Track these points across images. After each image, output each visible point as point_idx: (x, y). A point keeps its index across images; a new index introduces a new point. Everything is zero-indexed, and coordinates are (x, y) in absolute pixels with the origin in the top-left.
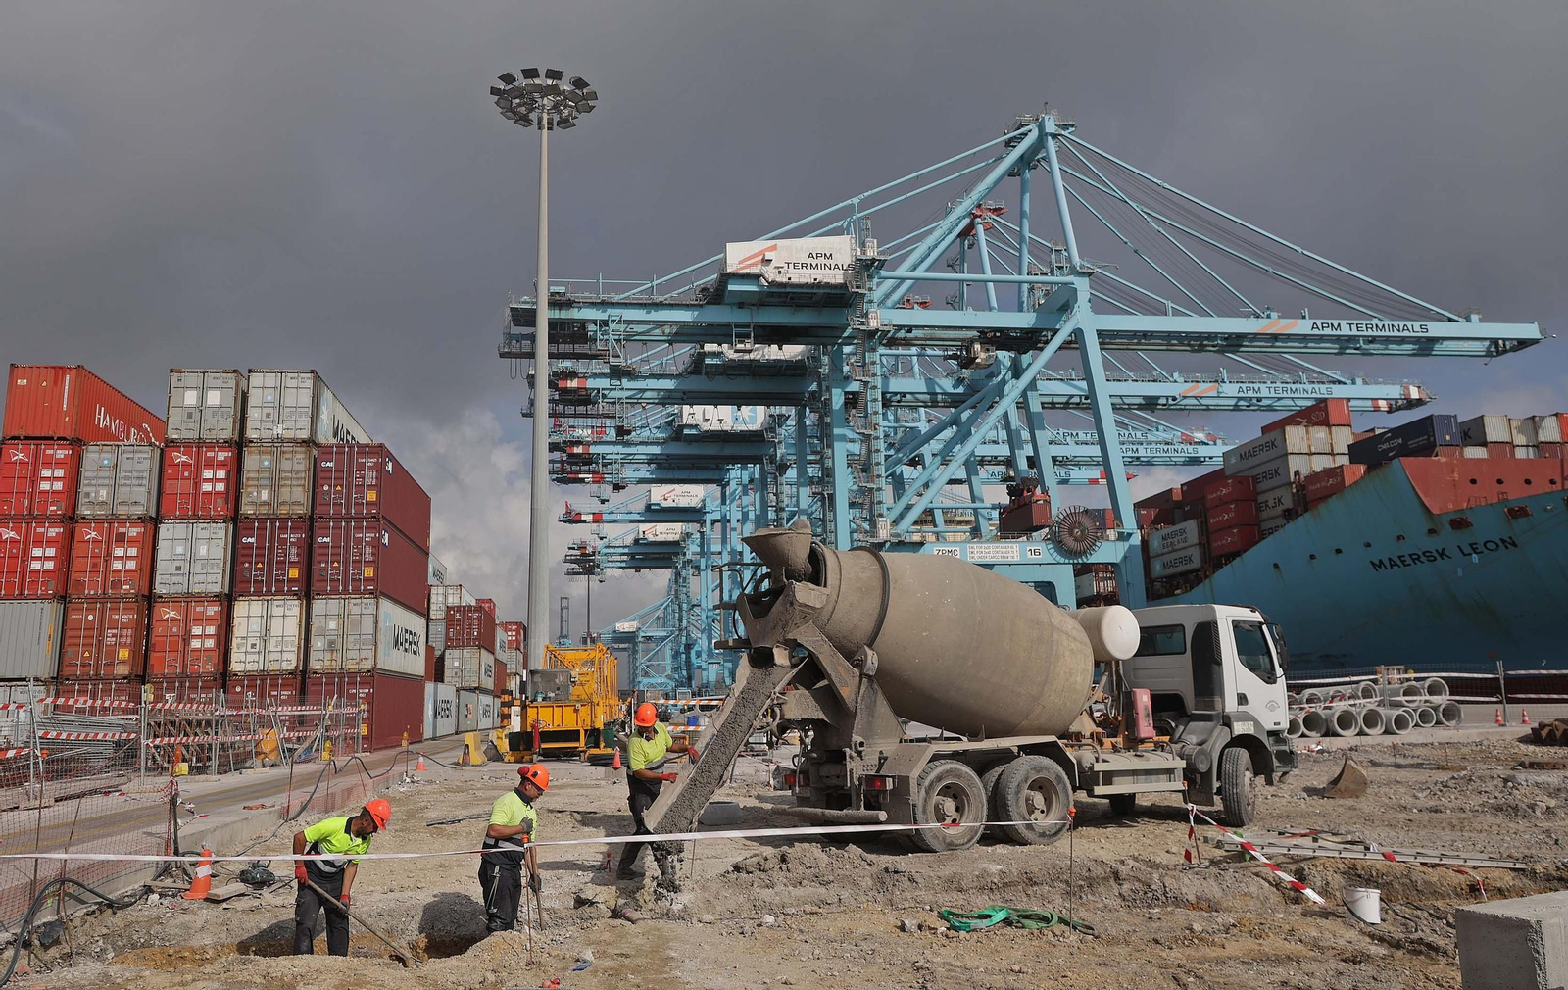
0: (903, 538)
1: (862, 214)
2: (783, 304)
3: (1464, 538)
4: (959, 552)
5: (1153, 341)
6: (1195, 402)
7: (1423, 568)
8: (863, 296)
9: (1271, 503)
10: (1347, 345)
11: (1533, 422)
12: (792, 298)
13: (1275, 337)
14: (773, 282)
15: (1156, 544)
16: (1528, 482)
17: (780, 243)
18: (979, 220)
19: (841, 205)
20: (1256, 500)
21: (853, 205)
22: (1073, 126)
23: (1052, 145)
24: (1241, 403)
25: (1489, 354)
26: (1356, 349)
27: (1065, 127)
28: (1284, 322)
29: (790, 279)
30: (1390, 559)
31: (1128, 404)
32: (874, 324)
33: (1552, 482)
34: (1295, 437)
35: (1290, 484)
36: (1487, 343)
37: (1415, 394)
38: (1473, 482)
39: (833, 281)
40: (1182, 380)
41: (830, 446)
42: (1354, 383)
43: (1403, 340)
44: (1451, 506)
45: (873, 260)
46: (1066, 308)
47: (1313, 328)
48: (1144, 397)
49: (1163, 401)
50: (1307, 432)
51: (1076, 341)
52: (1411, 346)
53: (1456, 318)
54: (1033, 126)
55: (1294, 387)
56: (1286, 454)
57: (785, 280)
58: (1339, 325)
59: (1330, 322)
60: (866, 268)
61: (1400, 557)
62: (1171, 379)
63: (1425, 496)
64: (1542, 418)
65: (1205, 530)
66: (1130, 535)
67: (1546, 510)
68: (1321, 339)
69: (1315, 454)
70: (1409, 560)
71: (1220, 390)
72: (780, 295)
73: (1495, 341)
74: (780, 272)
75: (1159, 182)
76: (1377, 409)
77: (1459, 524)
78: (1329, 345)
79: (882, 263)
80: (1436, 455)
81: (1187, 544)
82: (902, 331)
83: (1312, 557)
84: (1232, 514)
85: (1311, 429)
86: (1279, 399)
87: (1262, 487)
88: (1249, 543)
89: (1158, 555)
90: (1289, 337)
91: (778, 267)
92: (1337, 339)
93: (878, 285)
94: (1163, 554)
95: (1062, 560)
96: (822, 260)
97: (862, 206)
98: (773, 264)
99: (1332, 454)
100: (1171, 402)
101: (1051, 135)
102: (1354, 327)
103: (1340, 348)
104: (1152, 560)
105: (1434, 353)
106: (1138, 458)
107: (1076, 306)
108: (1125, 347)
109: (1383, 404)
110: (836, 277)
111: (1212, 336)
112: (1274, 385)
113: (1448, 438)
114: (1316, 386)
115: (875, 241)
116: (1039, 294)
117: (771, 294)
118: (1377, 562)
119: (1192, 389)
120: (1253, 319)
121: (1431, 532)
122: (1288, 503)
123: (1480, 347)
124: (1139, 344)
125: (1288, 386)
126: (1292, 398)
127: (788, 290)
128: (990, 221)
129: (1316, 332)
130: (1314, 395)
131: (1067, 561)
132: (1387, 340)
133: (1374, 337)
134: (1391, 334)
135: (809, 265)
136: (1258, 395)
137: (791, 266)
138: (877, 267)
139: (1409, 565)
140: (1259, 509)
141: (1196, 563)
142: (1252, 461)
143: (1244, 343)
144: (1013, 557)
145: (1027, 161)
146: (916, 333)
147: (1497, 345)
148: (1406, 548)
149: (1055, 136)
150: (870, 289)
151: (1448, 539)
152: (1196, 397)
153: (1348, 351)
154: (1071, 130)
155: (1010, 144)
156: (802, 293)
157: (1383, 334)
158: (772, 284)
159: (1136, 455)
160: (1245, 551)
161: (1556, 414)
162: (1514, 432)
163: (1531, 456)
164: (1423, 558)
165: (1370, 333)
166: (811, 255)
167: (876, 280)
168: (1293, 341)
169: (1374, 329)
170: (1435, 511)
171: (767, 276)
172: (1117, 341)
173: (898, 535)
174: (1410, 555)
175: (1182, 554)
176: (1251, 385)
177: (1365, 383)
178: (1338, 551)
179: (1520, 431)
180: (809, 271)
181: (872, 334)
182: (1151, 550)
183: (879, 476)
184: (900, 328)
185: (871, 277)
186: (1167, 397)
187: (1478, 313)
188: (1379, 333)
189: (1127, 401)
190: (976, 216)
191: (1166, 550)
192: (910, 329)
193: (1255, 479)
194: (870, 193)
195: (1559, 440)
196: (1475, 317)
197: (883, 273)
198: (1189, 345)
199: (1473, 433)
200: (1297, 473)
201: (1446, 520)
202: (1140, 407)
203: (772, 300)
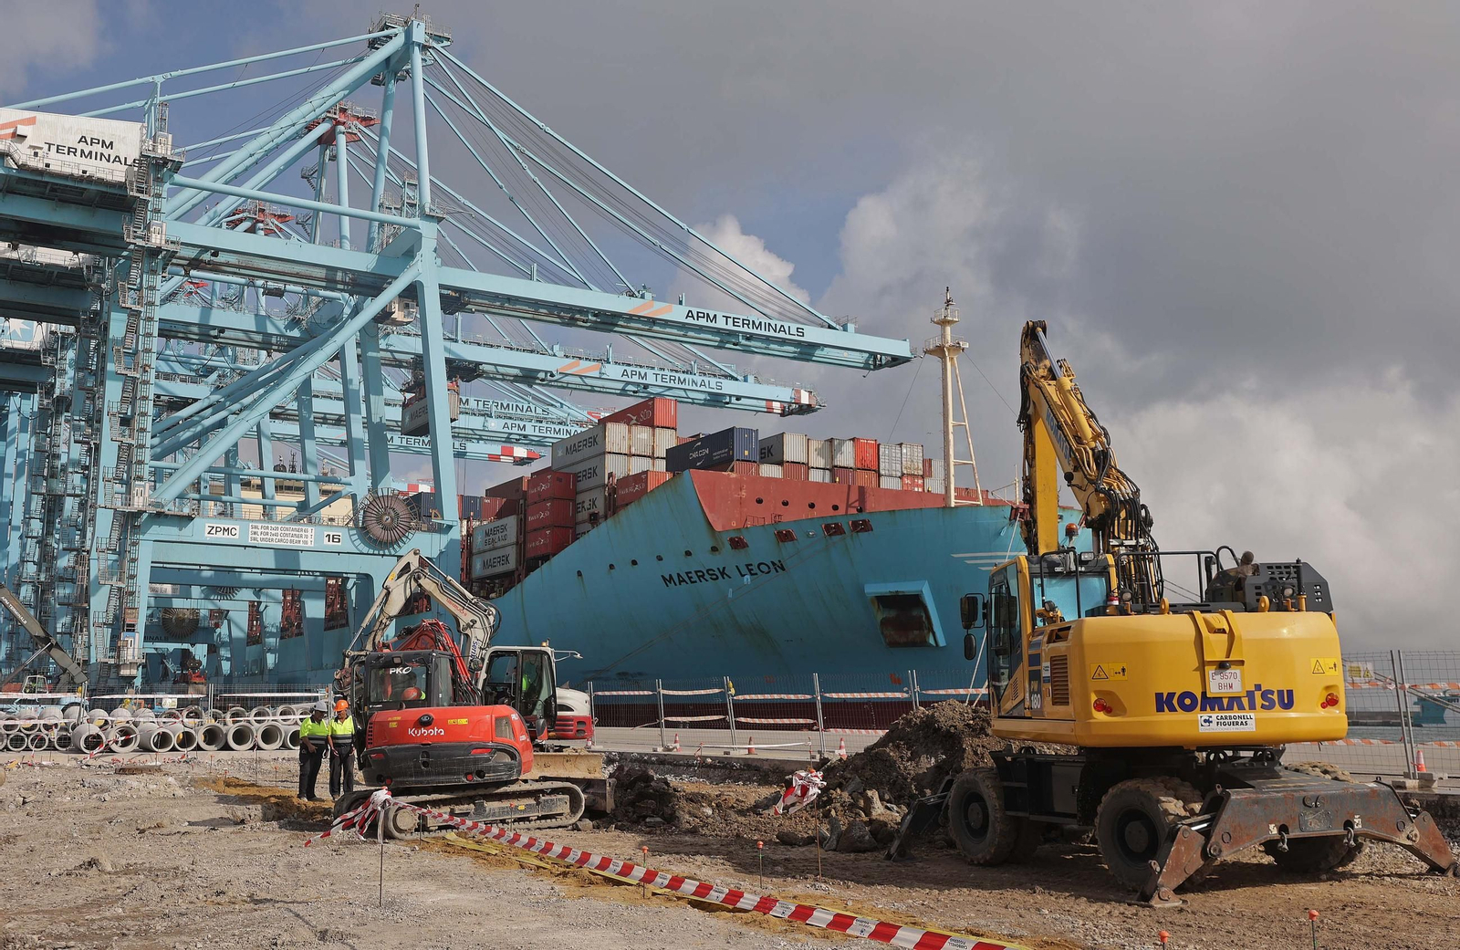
0: (165, 510)
1: (167, 97)
2: (42, 196)
3: (740, 558)
4: (237, 532)
5: (518, 307)
6: (578, 380)
7: (707, 586)
8: (146, 202)
9: (586, 505)
10: (727, 338)
11: (831, 445)
12: (53, 190)
13: (653, 321)
14: (24, 165)
15: (479, 540)
16: (812, 506)
17: (40, 116)
18: (341, 128)
19: (138, 81)
20: (574, 501)
21: (154, 84)
22: (448, 39)
23: (417, 55)
24: (630, 388)
25: (866, 367)
26: (734, 344)
27: (439, 39)
28: (658, 305)
29: (48, 165)
30: (678, 575)
31: (502, 375)
32: (156, 240)
33: (835, 508)
34: (617, 436)
35: (604, 486)
36: (867, 355)
37: (805, 399)
38: (760, 501)
39: (109, 178)
40: (562, 354)
41: (102, 383)
42: (746, 380)
43: (783, 342)
44: (734, 525)
45: (165, 161)
46: (410, 254)
47: (688, 316)
48: (521, 369)
49: (541, 375)
50: (630, 431)
51: (412, 294)
52: (792, 349)
53: (834, 325)
54: (399, 30)
55: (682, 376)
56: (604, 453)
57: (41, 166)
58: (715, 316)
59: (706, 312)
60: (155, 168)
61: (687, 573)
62: (550, 352)
63: (711, 512)
64: (842, 442)
65: (523, 528)
66: (450, 527)
67: (808, 535)
68: (701, 329)
69: (634, 455)
70: (695, 578)
71: (603, 371)
72: (36, 183)
73: (873, 355)
74: (36, 154)
75: (541, 124)
76: (770, 410)
77: (737, 544)
78: (710, 337)
79: (177, 167)
80: (732, 471)
81: (506, 542)
82: (209, 253)
83: (612, 567)
84: (547, 513)
85: (634, 428)
86: (670, 388)
87: (581, 486)
88: (559, 546)
89: (480, 553)
90: (666, 323)
91: (34, 147)
92: (718, 331)
93: (172, 194)
94: (484, 552)
95: (365, 550)
96: (97, 148)
97: (169, 87)
98: (28, 142)
99: (652, 457)
100: (549, 378)
101: (419, 45)
102: (730, 321)
103: (721, 341)
104: (474, 557)
105: (814, 358)
106: (525, 436)
107: (419, 254)
108: (485, 309)
109: (776, 405)
110: (117, 174)
111: (583, 311)
112: (662, 372)
113: (746, 453)
114: (706, 379)
115: (170, 136)
116: (388, 230)
117: (20, 180)
118: (668, 578)
119: (570, 366)
120: (625, 298)
121: (714, 549)
122: (600, 508)
123: (860, 358)
124: (502, 307)
125: (677, 375)
126: (685, 390)
127: (46, 179)
128: (355, 131)
129: (690, 320)
130: (703, 388)
131: (371, 551)
132: (768, 339)
133: (752, 335)
134: (767, 333)
135: (78, 153)
136: (644, 381)
137: (54, 149)
138: (170, 170)
139: (696, 582)
140: (576, 511)
141: (512, 565)
142: (577, 456)
143: (619, 323)
144: (306, 542)
145: (394, 69)
146: (222, 258)
147: (875, 358)
148: (692, 565)
149: (424, 48)
150: (159, 196)
151: (728, 558)
152: (581, 377)
153: (727, 346)
154: (446, 43)
155: (373, 44)
156: (67, 186)
157: (758, 332)
158: (22, 168)
159: (523, 432)
160: (554, 555)
161: (853, 439)
162: (813, 455)
163: (827, 480)
164: (707, 576)
165: (746, 329)
166: (83, 139)
167: (167, 186)
168: (672, 327)
169: (751, 326)
170: (718, 528)
171: (16, 156)
172: (477, 301)
173: (158, 504)
174: (696, 572)
175: (500, 553)
176: (638, 369)
177: (757, 380)
178: (634, 563)
179: (820, 452)
180: (78, 159)
181: (154, 252)
182: (474, 546)
183: (143, 430)
184: (205, 249)
185: (160, 181)
186: (546, 372)
187: (855, 323)
188: (755, 331)
189: (501, 369)
190: (338, 123)
191: (488, 547)
192: (216, 253)
193: (576, 476)
194: (180, 72)
195: (852, 465)
196: (851, 327)
197: (178, 178)
198: (559, 317)
199: (771, 451)
200: (611, 475)
201: (726, 538)
202: (516, 379)
203: (25, 188)
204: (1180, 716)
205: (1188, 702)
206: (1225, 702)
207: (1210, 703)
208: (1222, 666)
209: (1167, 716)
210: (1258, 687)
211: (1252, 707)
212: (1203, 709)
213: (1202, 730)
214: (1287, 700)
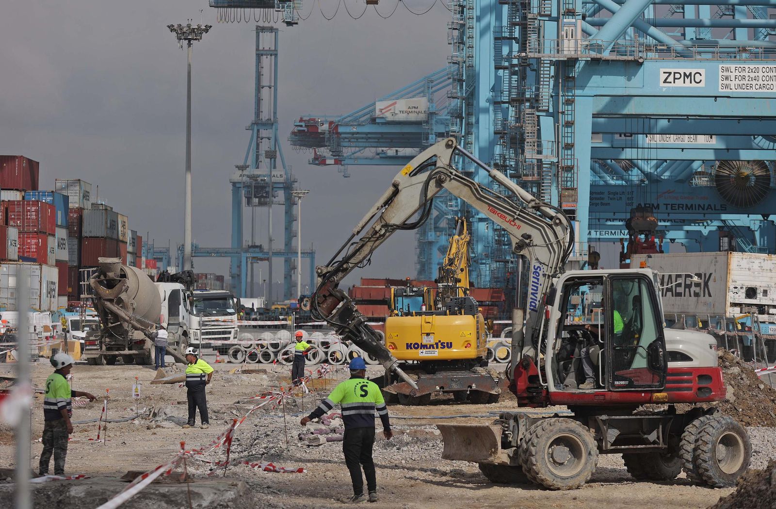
0: (605, 55)
173: (595, 49)
204: (414, 350)
205: (417, 346)
206: (428, 346)
207: (424, 346)
208: (428, 334)
209: (409, 351)
210: (440, 341)
211: (437, 348)
212: (421, 348)
213: (420, 355)
214: (450, 345)
